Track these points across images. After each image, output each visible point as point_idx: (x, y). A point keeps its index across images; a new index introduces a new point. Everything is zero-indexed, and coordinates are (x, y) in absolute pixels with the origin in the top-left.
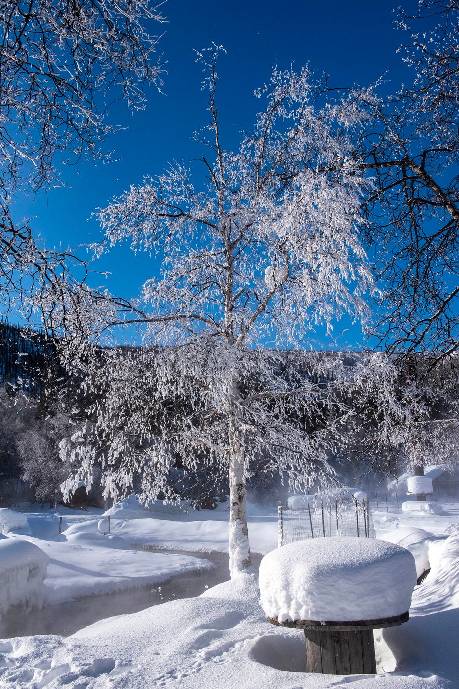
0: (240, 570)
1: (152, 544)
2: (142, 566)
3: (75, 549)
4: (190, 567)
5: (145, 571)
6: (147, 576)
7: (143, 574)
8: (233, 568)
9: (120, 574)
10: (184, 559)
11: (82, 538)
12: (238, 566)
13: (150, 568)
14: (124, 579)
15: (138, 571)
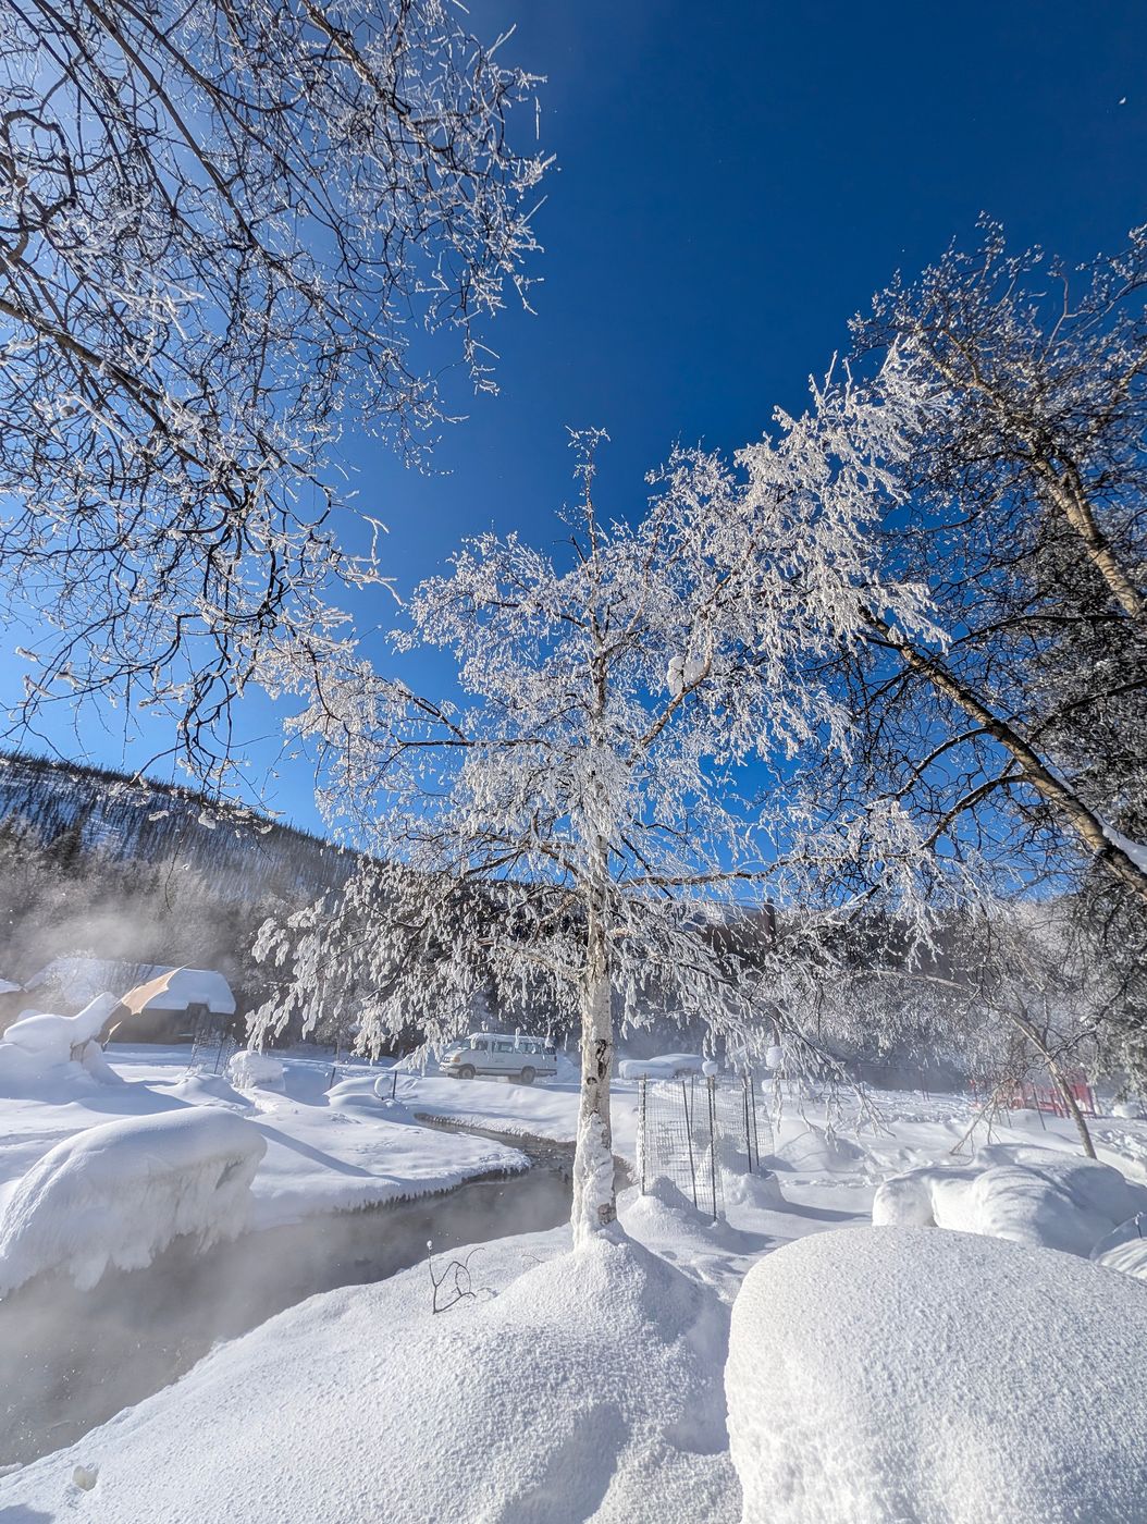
0: (594, 1229)
1: (446, 1116)
2: (424, 1158)
3: (335, 1120)
4: (492, 1163)
5: (427, 1166)
6: (428, 1177)
7: (422, 1174)
8: (579, 1222)
9: (388, 1170)
10: (486, 1147)
11: (349, 1102)
12: (591, 1219)
13: (436, 1161)
14: (390, 1181)
15: (415, 1167)
